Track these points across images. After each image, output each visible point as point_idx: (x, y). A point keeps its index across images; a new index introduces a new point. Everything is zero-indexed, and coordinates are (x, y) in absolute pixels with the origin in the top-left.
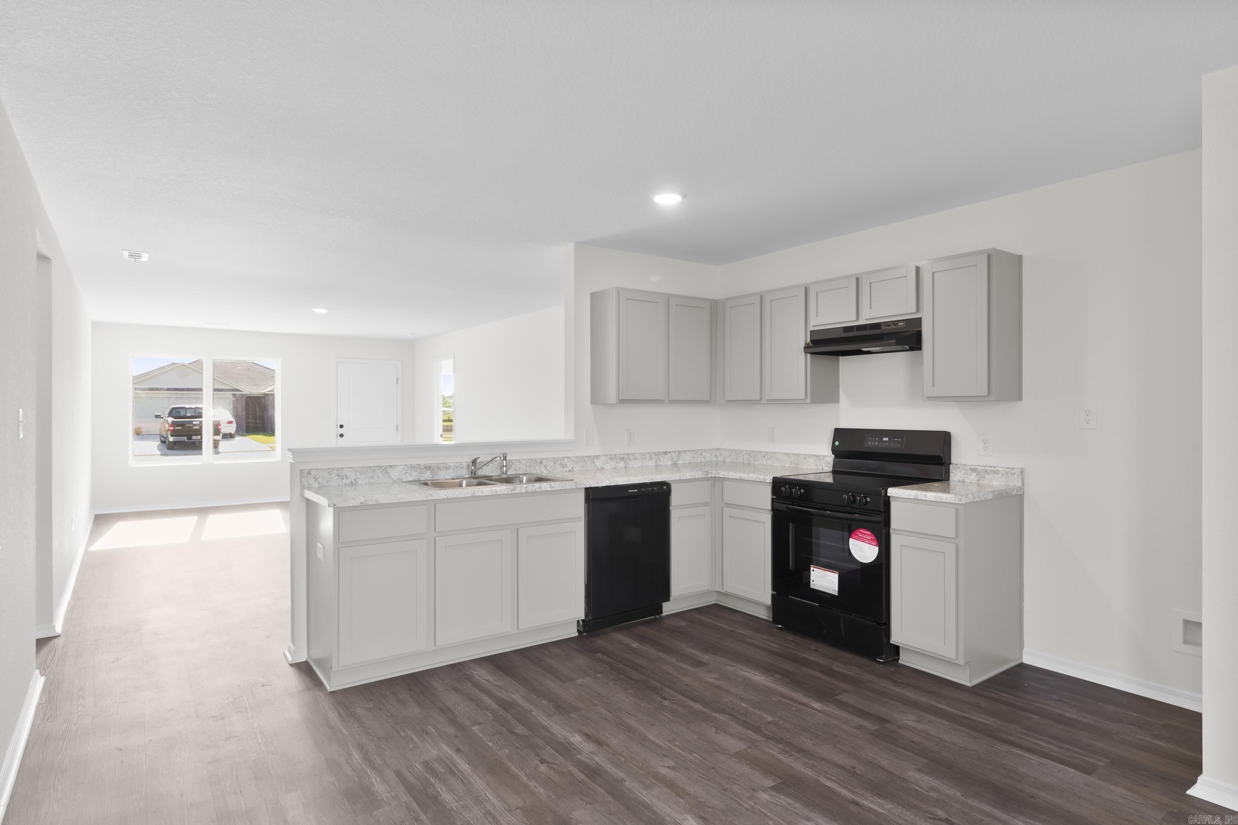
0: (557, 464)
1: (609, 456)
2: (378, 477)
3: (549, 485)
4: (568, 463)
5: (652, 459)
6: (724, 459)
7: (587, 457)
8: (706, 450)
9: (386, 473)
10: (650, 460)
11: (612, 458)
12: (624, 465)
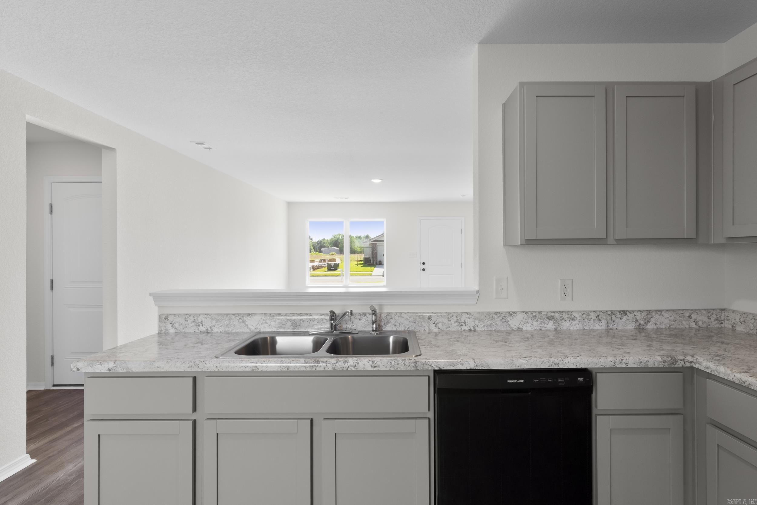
0: (452, 321)
1: (530, 314)
2: (234, 325)
3: (371, 363)
4: (467, 321)
5: (600, 320)
6: (732, 326)
7: (496, 313)
8: (699, 310)
9: (243, 322)
10: (597, 321)
11: (535, 317)
12: (554, 327)
